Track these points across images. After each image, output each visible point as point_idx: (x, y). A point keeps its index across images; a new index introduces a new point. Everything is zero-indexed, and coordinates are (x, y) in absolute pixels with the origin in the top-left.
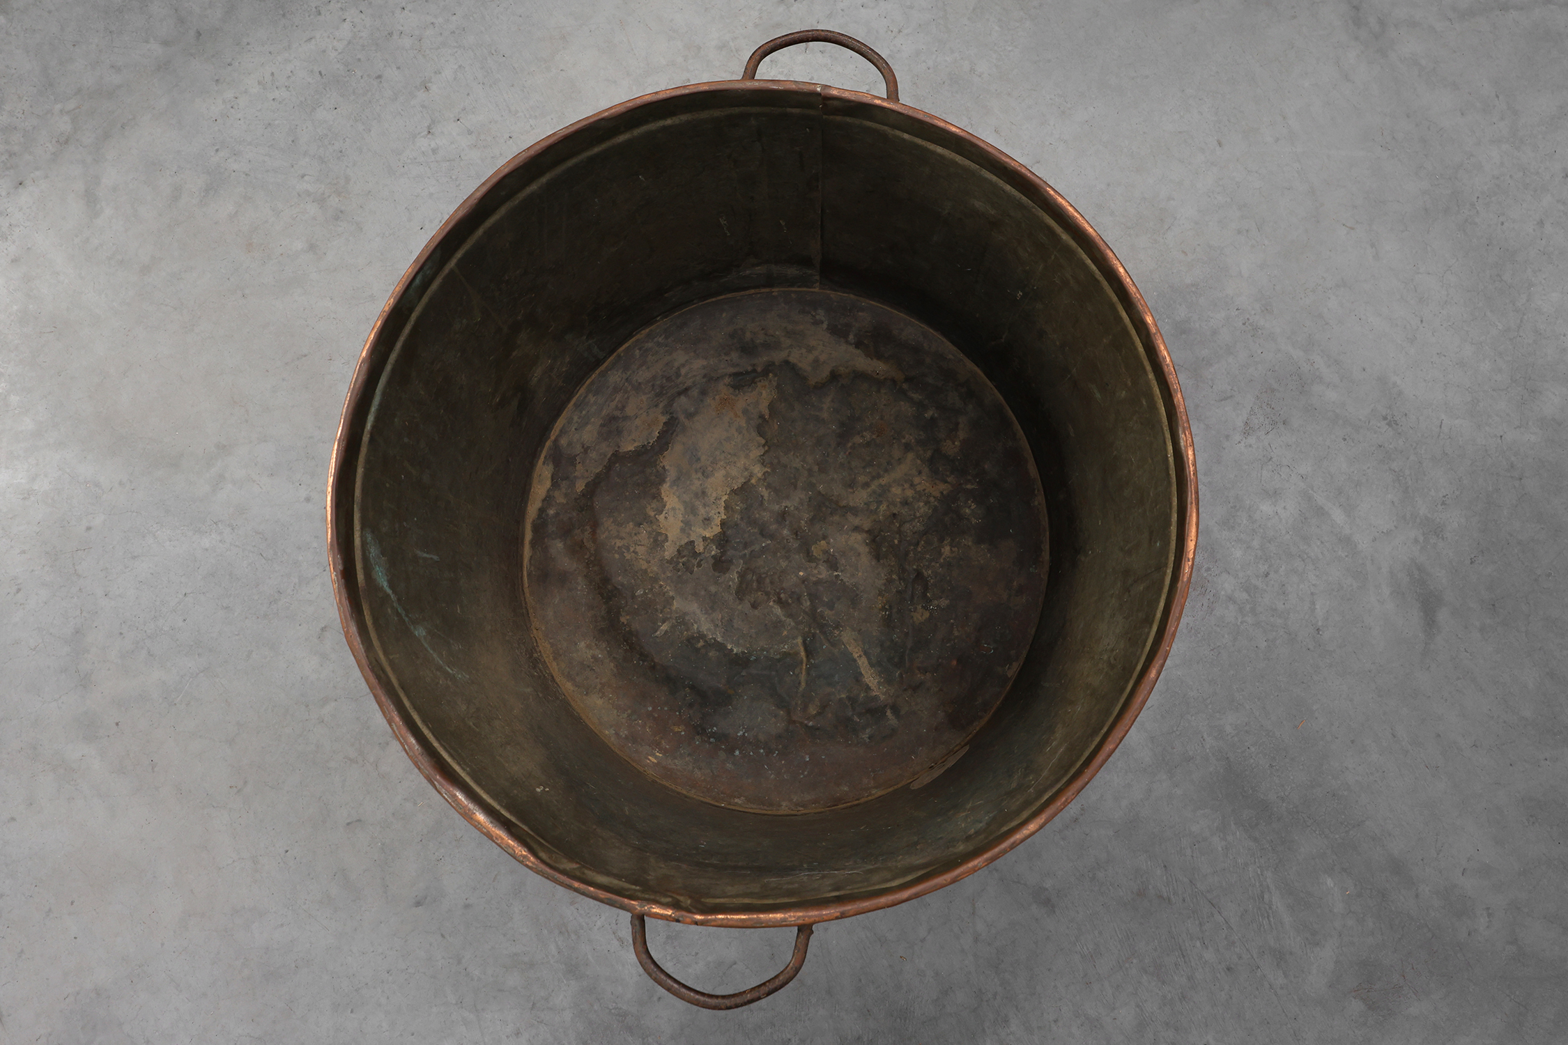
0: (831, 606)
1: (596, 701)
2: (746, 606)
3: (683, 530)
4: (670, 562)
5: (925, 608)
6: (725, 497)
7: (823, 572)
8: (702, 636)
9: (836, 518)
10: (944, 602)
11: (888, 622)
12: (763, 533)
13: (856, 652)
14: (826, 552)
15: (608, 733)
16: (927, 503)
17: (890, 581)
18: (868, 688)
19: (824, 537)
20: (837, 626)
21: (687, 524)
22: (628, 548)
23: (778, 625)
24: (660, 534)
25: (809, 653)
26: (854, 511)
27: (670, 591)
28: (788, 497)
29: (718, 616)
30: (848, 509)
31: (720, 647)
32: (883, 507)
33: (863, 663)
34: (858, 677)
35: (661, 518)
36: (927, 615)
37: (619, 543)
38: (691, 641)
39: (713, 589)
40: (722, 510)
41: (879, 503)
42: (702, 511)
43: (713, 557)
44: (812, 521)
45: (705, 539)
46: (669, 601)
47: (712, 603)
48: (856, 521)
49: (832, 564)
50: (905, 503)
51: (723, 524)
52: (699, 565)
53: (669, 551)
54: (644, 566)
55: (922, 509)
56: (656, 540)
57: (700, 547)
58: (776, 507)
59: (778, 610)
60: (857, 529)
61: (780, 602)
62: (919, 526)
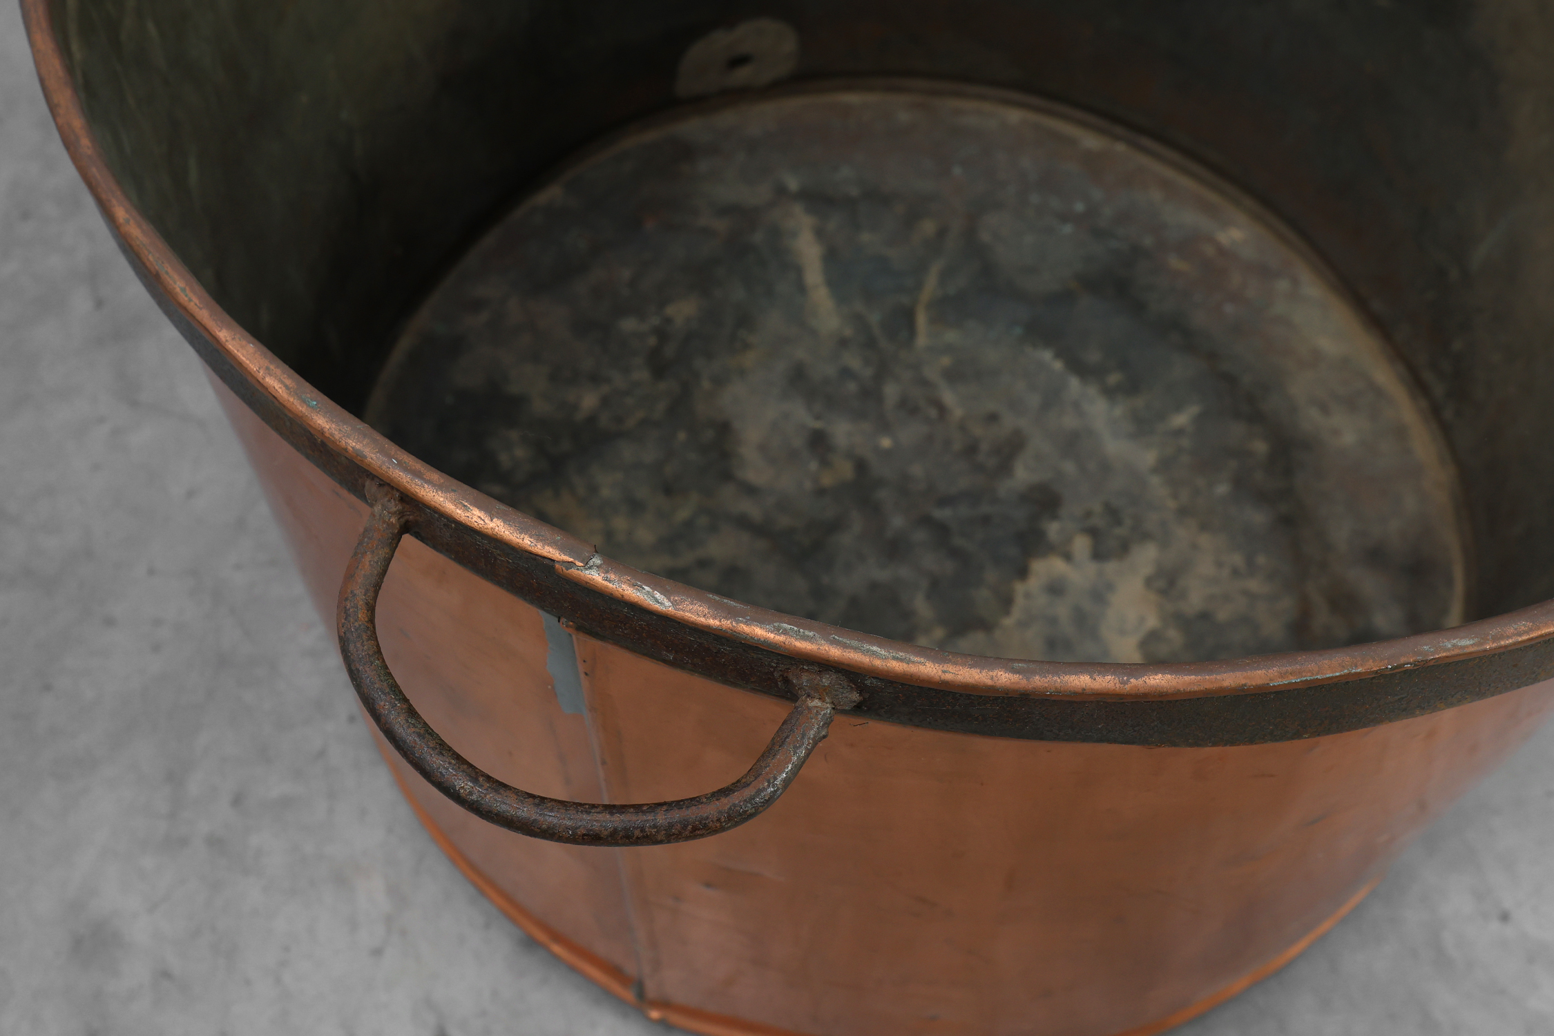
0: (846, 373)
1: (1328, 345)
2: (1010, 422)
3: (1110, 587)
4: (1146, 537)
5: (668, 321)
6: (1008, 622)
7: (843, 431)
8: (1110, 393)
9: (784, 521)
10: (629, 325)
11: (745, 320)
12: (941, 531)
13: (820, 295)
14: (825, 463)
15: (1313, 288)
16: (593, 489)
17: (720, 381)
18: (819, 233)
19: (821, 492)
20: (843, 343)
21: (1100, 594)
22: (1235, 572)
23: (953, 376)
24: (1163, 592)
25: (908, 316)
26: (743, 522)
27: (1157, 486)
28: (874, 586)
29: (1069, 422)
30: (759, 530)
31: (1078, 367)
32: (683, 514)
33: (814, 275)
34: (831, 257)
35: (1152, 622)
36: (670, 310)
37: (1254, 585)
38: (1132, 387)
39: (1069, 467)
40: (1020, 601)
41: (689, 524)
42: (1062, 611)
43: (1055, 517)
44: (835, 526)
45: (1068, 557)
46: (1164, 466)
47: (1072, 443)
48: (748, 507)
49: (819, 442)
50: (635, 507)
51: (1023, 573)
52: (1088, 514)
53: (1146, 557)
54: (1205, 540)
55: (608, 484)
56: (1172, 583)
57: (1081, 545)
58: (904, 572)
59: (949, 397)
60: (750, 490)
61: (942, 409)
62: (627, 452)
